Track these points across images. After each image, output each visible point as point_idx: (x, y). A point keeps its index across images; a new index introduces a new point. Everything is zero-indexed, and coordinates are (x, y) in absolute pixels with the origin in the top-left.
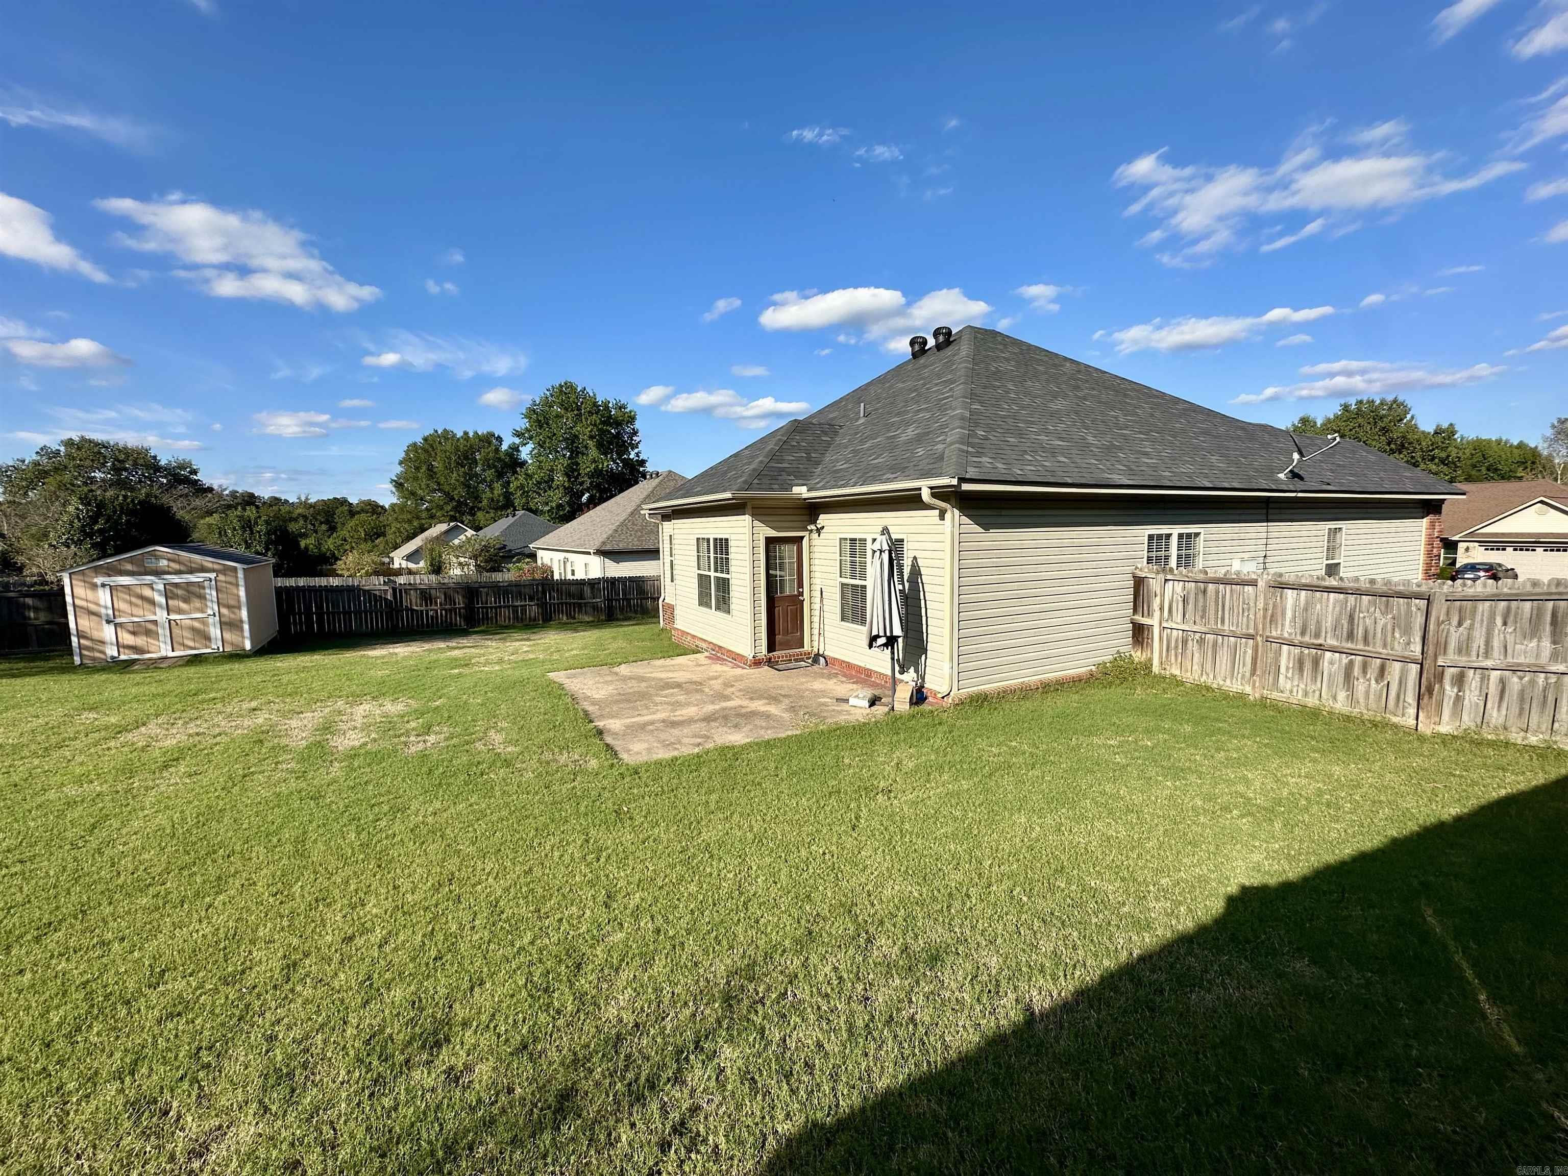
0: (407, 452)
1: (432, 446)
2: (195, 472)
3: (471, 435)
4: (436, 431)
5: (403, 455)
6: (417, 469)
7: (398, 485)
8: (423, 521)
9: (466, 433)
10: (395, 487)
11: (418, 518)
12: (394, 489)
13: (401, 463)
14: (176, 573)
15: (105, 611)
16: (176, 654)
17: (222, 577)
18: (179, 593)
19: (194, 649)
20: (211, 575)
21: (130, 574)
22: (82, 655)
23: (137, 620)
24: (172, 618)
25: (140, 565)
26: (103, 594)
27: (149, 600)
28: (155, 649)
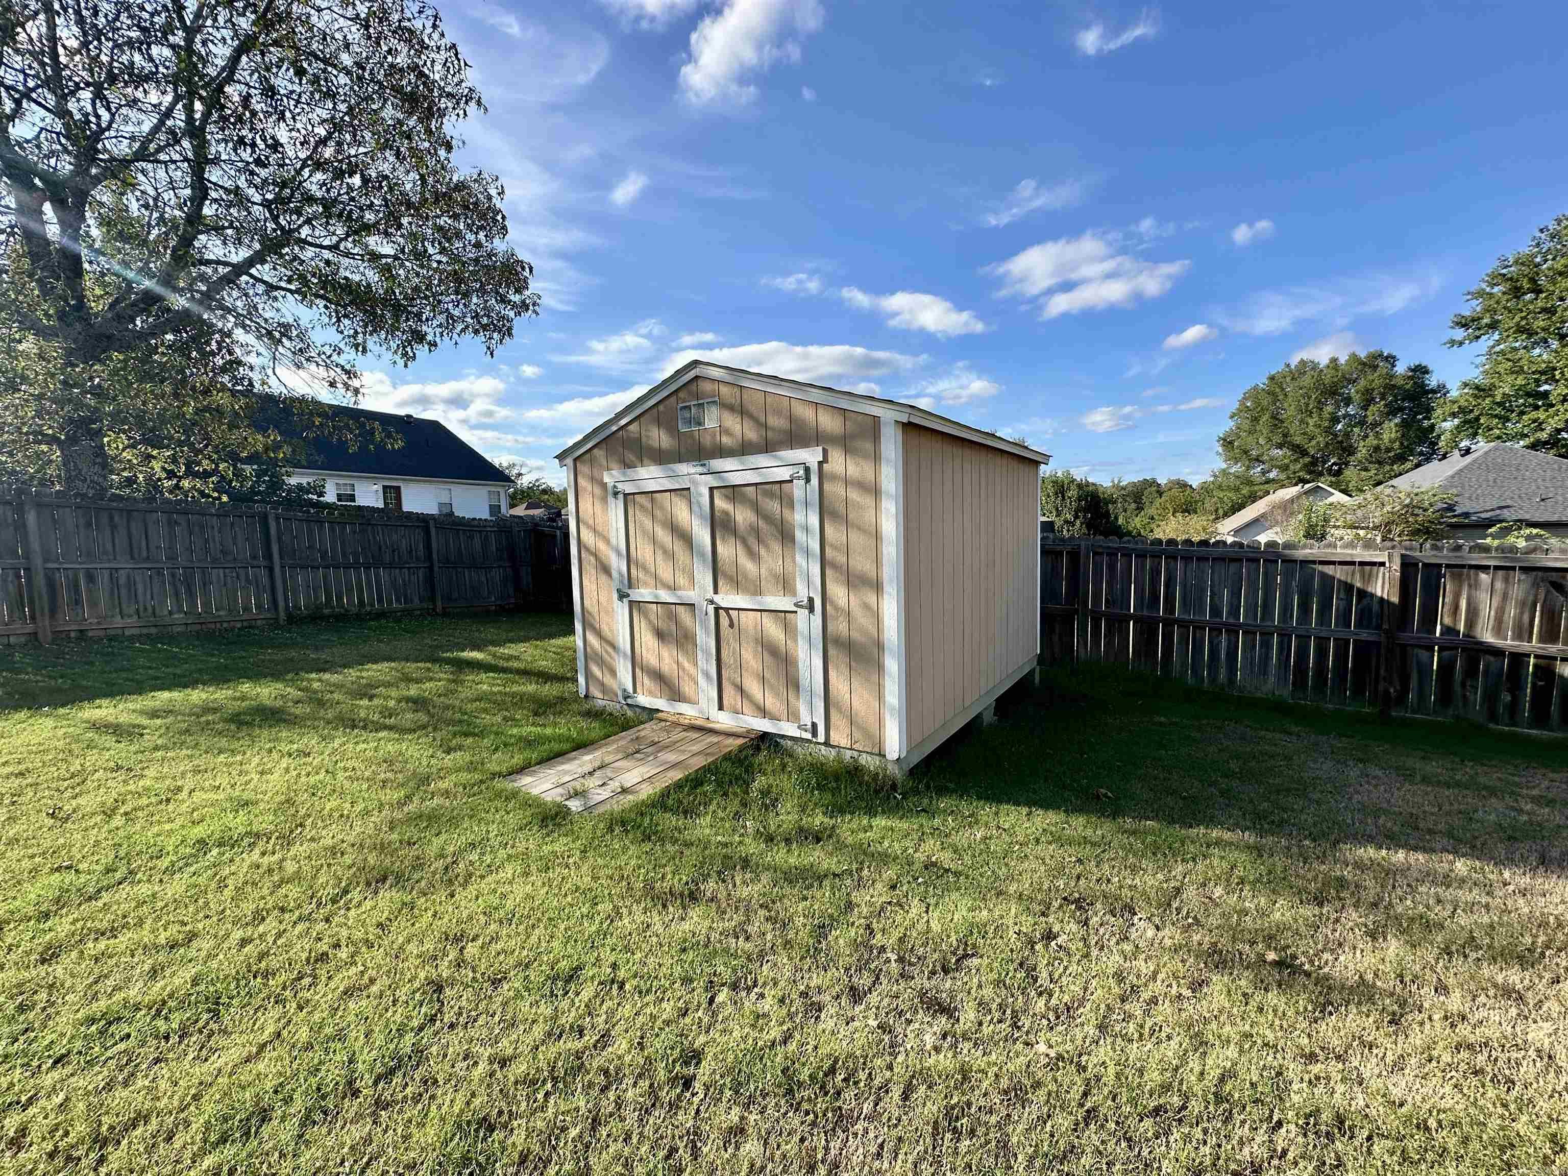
0: (1242, 402)
1: (1280, 386)
5: (1237, 405)
6: (1255, 420)
8: (1257, 489)
9: (1334, 360)
10: (1223, 446)
11: (1249, 485)
12: (1220, 450)
13: (1233, 415)
14: (744, 449)
15: (618, 565)
16: (724, 720)
17: (838, 462)
18: (743, 516)
19: (763, 712)
20: (811, 456)
21: (661, 457)
22: (588, 675)
23: (665, 596)
24: (724, 600)
25: (672, 430)
26: (615, 513)
27: (686, 538)
28: (687, 688)
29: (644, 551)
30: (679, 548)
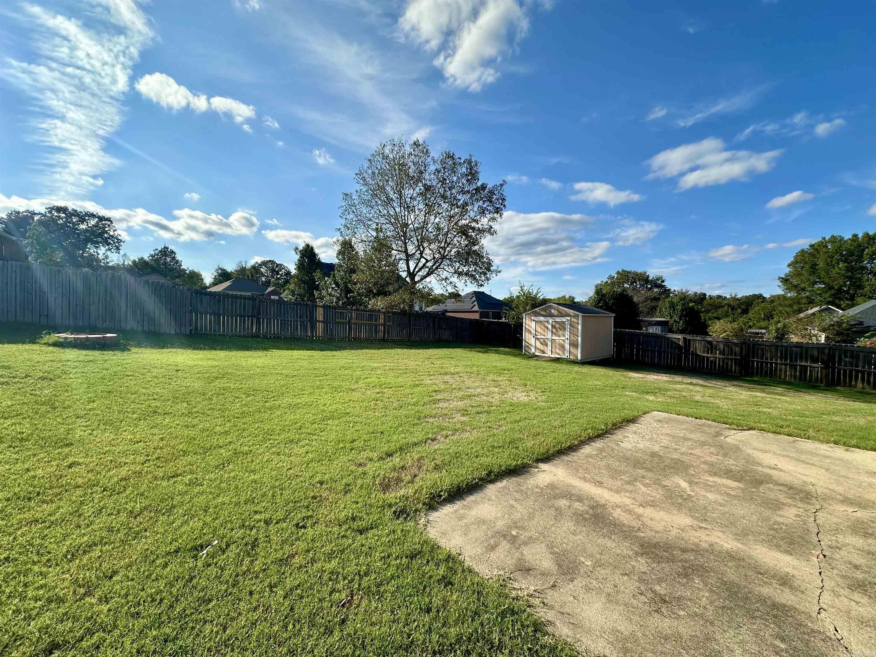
0: (795, 258)
1: (817, 250)
2: (663, 281)
3: (860, 236)
4: (824, 238)
5: (792, 259)
6: (803, 268)
7: (785, 280)
8: (802, 306)
9: (855, 236)
10: (782, 282)
11: (799, 303)
12: (780, 284)
13: (789, 265)
14: (558, 316)
15: (533, 332)
16: (552, 356)
17: (573, 319)
18: (557, 326)
19: (559, 354)
20: (569, 318)
21: (543, 316)
22: (525, 350)
23: (543, 337)
24: (553, 338)
25: (546, 312)
26: (533, 324)
27: (547, 328)
28: (546, 352)
29: (539, 329)
30: (546, 329)
